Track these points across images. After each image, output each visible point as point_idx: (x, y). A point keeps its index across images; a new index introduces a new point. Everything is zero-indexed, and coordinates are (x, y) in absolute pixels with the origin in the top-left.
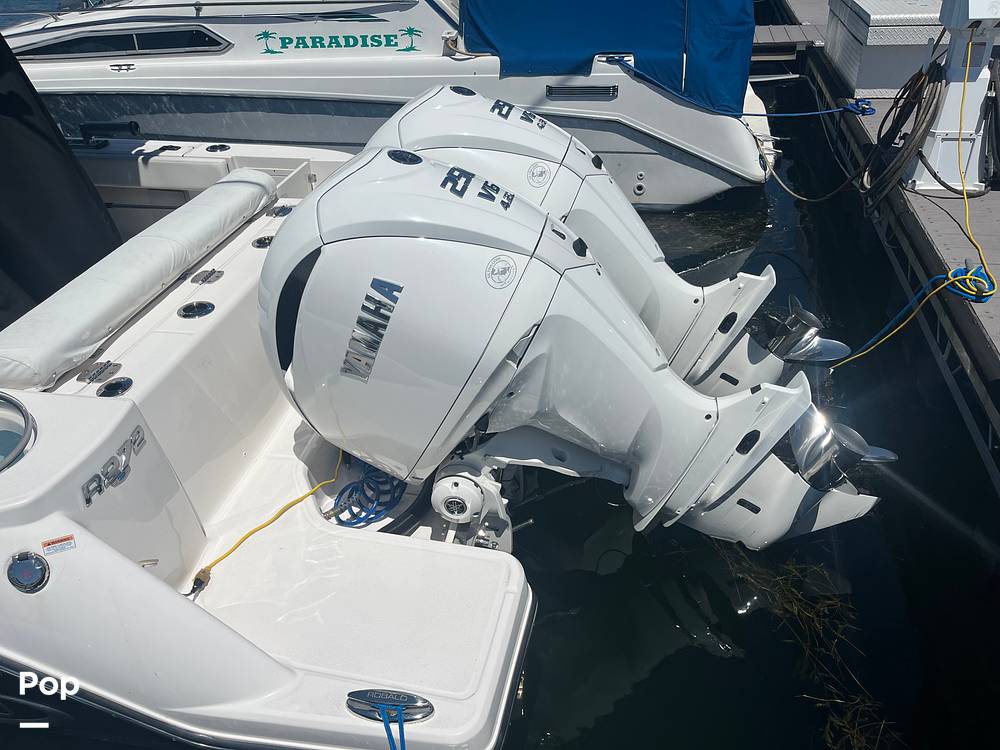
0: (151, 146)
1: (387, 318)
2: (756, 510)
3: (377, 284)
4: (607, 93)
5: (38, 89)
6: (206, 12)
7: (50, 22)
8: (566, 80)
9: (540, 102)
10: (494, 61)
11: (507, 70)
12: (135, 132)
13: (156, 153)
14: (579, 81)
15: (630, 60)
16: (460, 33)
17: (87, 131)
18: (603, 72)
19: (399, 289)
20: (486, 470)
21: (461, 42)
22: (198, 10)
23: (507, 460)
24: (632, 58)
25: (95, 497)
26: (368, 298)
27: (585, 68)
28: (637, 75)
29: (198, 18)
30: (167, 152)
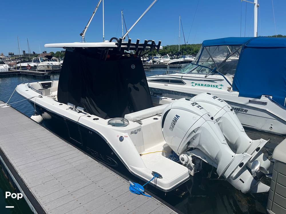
0: (163, 97)
1: (177, 121)
2: (243, 182)
3: (176, 116)
4: (265, 104)
5: (149, 86)
6: (183, 77)
7: (157, 76)
8: (255, 99)
9: (247, 103)
10: (238, 93)
11: (240, 95)
12: (161, 95)
13: (163, 99)
14: (258, 100)
15: (271, 97)
16: (232, 87)
17: (154, 93)
18: (263, 99)
19: (179, 117)
20: (190, 156)
21: (232, 88)
22: (182, 77)
23: (194, 155)
24: (272, 97)
25: (132, 134)
26: (175, 117)
27: (259, 97)
28: (272, 101)
29: (182, 78)
30: (165, 99)
